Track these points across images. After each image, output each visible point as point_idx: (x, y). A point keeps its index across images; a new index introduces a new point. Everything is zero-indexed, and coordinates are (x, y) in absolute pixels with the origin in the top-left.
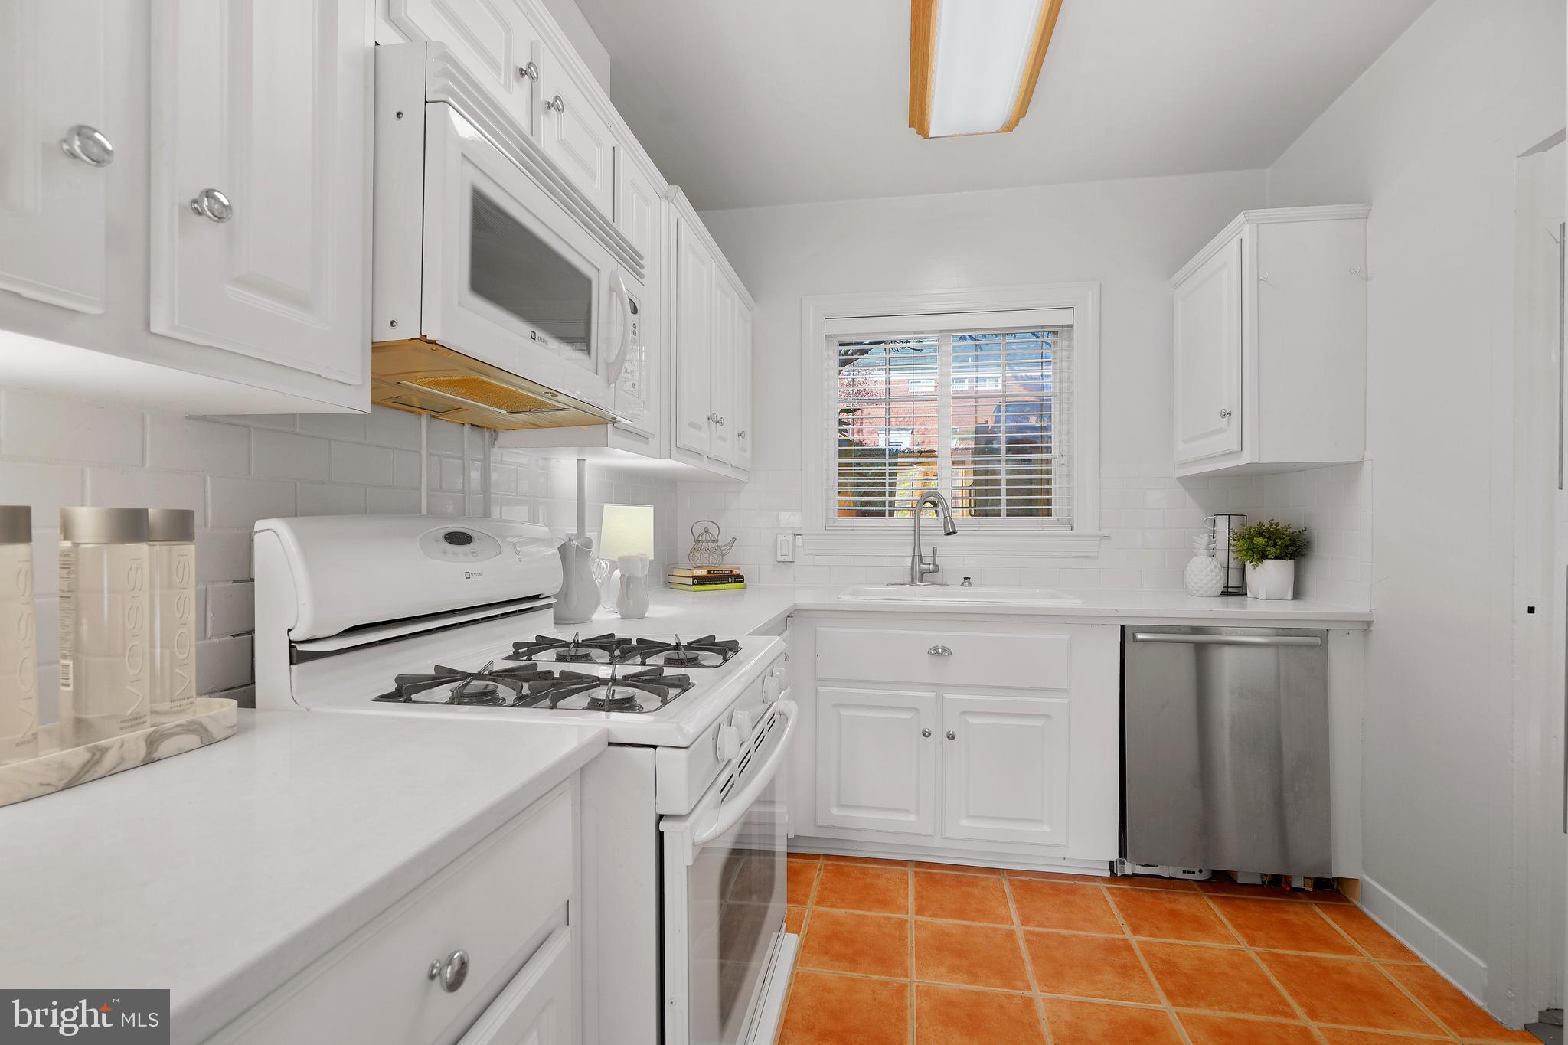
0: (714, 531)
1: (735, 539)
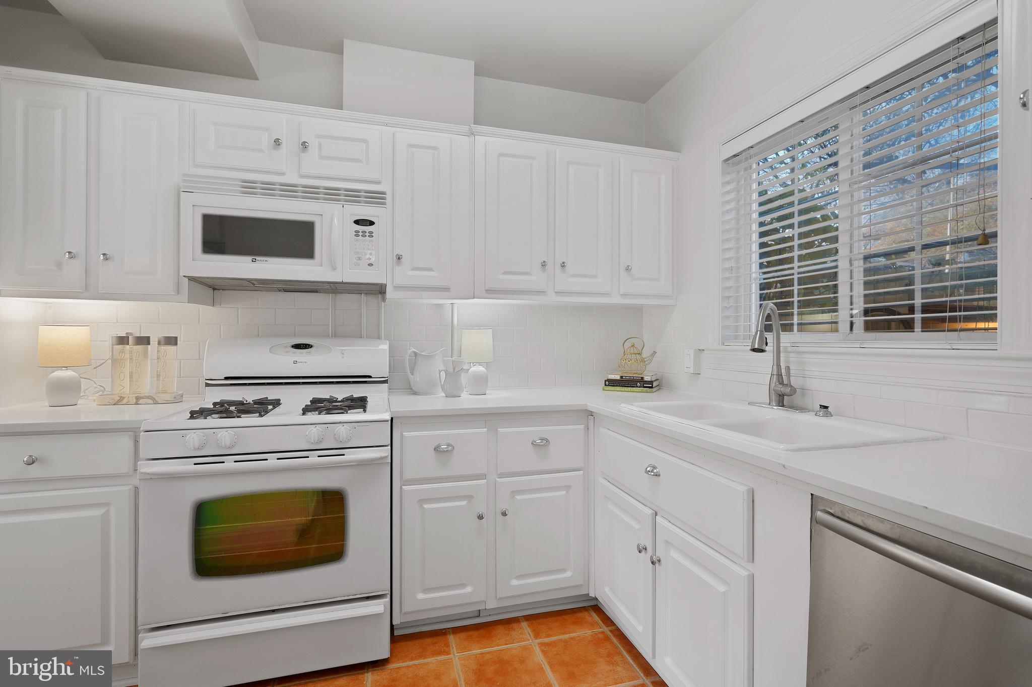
0: (639, 345)
1: (655, 352)
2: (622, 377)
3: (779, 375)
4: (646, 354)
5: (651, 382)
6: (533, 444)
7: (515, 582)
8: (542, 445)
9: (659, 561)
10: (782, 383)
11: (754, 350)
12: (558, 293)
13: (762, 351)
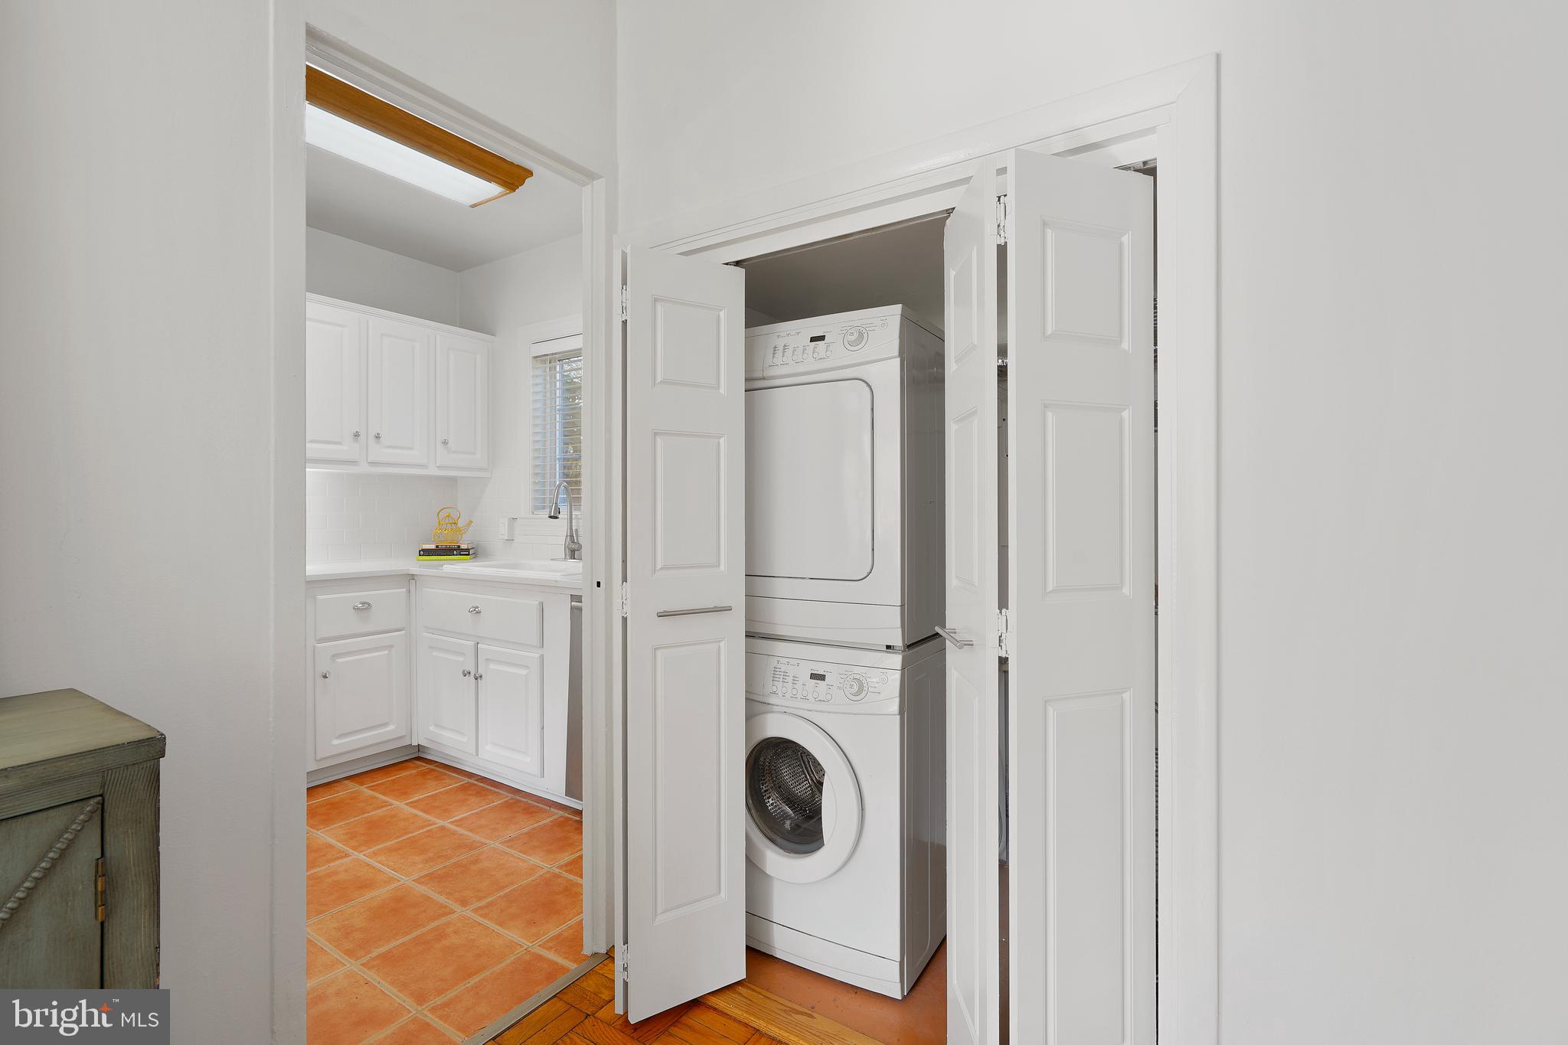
0: (454, 515)
1: (471, 522)
2: (437, 546)
3: (572, 536)
4: (461, 524)
5: (468, 550)
6: (356, 609)
7: (336, 742)
8: (366, 607)
9: (481, 677)
10: (573, 542)
11: (551, 517)
12: (372, 464)
13: (557, 518)
